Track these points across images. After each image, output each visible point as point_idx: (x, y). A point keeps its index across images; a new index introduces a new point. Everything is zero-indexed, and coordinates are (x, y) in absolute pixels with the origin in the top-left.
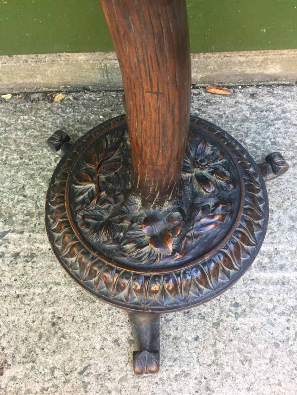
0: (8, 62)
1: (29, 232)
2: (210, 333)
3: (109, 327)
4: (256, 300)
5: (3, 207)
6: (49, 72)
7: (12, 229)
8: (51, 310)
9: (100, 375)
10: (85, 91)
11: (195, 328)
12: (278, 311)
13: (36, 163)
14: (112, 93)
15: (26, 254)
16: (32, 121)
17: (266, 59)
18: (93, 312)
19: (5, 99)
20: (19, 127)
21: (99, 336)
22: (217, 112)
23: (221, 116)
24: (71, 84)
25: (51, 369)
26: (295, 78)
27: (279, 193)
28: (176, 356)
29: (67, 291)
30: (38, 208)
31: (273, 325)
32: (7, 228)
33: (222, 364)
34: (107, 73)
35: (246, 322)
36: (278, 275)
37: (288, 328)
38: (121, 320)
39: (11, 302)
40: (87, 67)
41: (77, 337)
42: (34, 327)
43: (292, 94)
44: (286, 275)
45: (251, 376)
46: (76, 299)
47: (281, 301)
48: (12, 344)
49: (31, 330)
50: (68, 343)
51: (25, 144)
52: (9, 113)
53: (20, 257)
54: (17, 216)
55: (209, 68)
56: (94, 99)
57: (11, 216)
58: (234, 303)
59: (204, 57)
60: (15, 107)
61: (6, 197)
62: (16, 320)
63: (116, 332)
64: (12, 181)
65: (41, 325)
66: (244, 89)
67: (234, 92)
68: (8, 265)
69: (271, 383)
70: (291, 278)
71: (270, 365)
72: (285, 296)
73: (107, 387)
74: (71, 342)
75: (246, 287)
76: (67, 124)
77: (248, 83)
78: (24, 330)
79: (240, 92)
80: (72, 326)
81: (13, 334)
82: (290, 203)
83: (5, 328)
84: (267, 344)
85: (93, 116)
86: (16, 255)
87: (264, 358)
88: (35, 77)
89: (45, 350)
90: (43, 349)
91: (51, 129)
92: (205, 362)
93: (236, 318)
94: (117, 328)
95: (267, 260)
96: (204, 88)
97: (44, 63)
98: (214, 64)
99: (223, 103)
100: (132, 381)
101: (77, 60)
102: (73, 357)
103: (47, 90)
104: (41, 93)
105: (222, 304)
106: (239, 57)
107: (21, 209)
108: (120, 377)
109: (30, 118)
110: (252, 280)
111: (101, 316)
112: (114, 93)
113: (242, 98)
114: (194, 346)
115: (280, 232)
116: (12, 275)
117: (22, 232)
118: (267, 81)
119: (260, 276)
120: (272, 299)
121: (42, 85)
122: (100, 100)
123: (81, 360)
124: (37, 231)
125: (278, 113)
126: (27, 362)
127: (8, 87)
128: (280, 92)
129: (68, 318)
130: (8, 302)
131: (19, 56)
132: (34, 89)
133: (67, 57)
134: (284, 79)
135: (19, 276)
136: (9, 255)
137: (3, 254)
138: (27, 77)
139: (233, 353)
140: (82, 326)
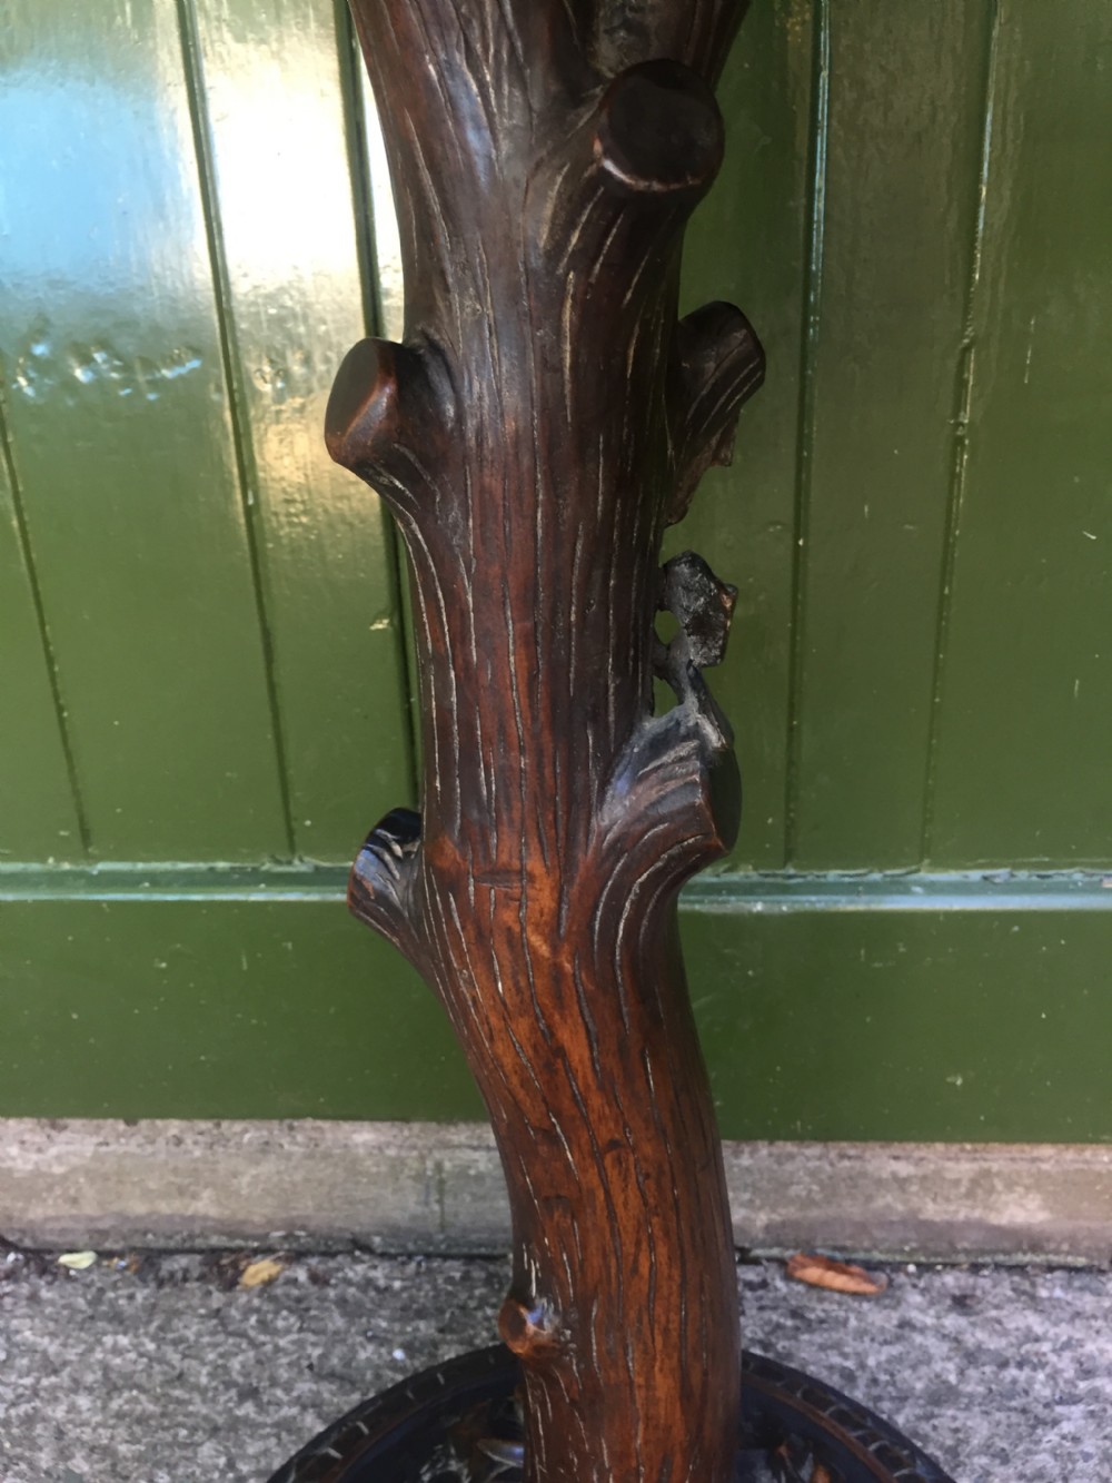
0: (118, 1141)
6: (245, 1180)
10: (357, 1253)
14: (449, 1264)
16: (141, 1355)
19: (67, 1269)
22: (836, 1360)
23: (849, 1377)
24: (312, 1225)
26: (1103, 1245)
34: (441, 1192)
40: (374, 1170)
43: (1106, 1302)
51: (92, 1449)
52: (69, 1322)
55: (794, 1190)
56: (382, 1283)
59: (770, 1155)
60: (95, 1302)
66: (927, 1276)
67: (891, 1283)
76: (266, 1374)
77: (937, 1254)
79: (915, 1286)
85: (371, 1348)
88: (195, 1196)
96: (782, 1263)
97: (233, 1151)
98: (807, 1179)
99: (853, 1322)
101: (346, 1146)
104: (200, 1252)
106: (892, 1162)
109: (136, 1347)
112: (456, 1264)
113: (923, 1311)
118: (1006, 1252)
121: (210, 1223)
122: (404, 1289)
125: (1066, 1375)
127: (92, 1226)
128: (1058, 1293)
131: (159, 1123)
132: (178, 1238)
133: (315, 1135)
134: (1065, 1247)
138: (165, 1195)
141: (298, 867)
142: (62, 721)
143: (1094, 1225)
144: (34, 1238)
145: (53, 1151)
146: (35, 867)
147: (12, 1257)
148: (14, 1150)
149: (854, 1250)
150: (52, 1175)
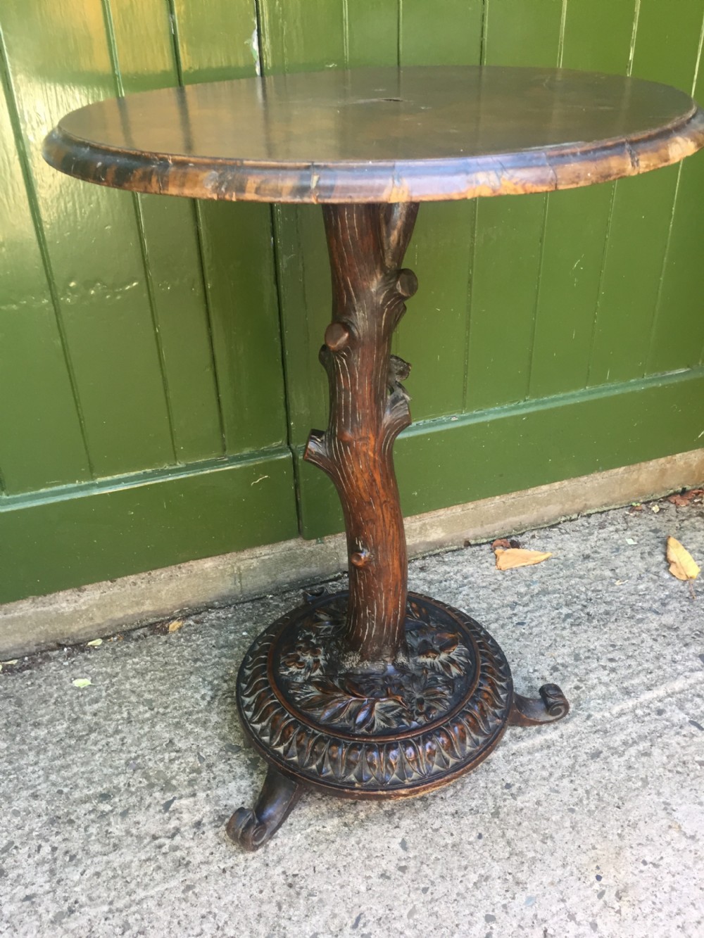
0: (109, 589)
1: (204, 791)
2: (493, 825)
3: (367, 862)
4: (528, 773)
5: (151, 774)
6: (163, 593)
7: (177, 795)
8: (279, 870)
9: (380, 919)
10: (210, 610)
11: (473, 826)
12: (556, 775)
13: (175, 708)
14: (245, 604)
15: (211, 819)
16: (146, 662)
17: (424, 524)
18: (337, 853)
19: (93, 646)
20: (131, 674)
21: (358, 877)
24: (191, 603)
26: (461, 540)
28: (464, 863)
29: (291, 841)
30: (204, 759)
31: (557, 792)
32: (169, 796)
33: (521, 852)
34: (240, 578)
35: (527, 799)
37: (575, 790)
39: (217, 881)
40: (214, 576)
41: (330, 888)
42: (266, 898)
43: (466, 557)
44: (548, 737)
45: (560, 851)
46: (308, 846)
47: (555, 765)
48: (243, 928)
49: (262, 902)
50: (321, 901)
51: (149, 691)
52: (108, 661)
53: (204, 825)
54: (178, 777)
56: (224, 617)
57: (167, 782)
58: (504, 785)
60: (114, 652)
61: (150, 760)
62: (235, 899)
63: (378, 865)
64: (151, 739)
65: (274, 892)
68: (193, 839)
69: (585, 850)
70: (554, 738)
71: (574, 833)
72: (557, 759)
73: (396, 928)
74: (324, 896)
75: (510, 764)
76: (199, 653)
78: (252, 906)
80: (317, 878)
81: (239, 915)
83: (222, 913)
84: (561, 813)
85: (233, 635)
86: (198, 824)
87: (564, 828)
88: (143, 604)
89: (293, 918)
90: (290, 919)
92: (501, 857)
93: (515, 799)
94: (377, 860)
97: (157, 582)
100: (424, 909)
101: (202, 569)
102: (336, 911)
103: (155, 620)
104: (146, 626)
105: (492, 790)
107: (180, 768)
108: (407, 911)
109: (142, 660)
110: (513, 754)
111: (350, 855)
112: (249, 603)
113: (411, 574)
114: (480, 844)
116: (204, 849)
117: (194, 795)
119: (520, 747)
120: (544, 766)
121: (149, 614)
122: (233, 616)
123: (348, 911)
124: (215, 786)
125: (460, 580)
127: (98, 628)
128: (451, 558)
129: (307, 872)
130: (213, 882)
131: (125, 578)
132: (136, 623)
133: (190, 568)
134: (450, 543)
135: (215, 847)
136: (187, 828)
137: (177, 831)
138: (131, 607)
139: (528, 835)
140: (330, 873)
141: (179, 465)
142: (81, 425)
143: (458, 534)
144: (73, 640)
145: (82, 600)
146: (70, 486)
147: (65, 649)
148: (64, 605)
150: (82, 610)
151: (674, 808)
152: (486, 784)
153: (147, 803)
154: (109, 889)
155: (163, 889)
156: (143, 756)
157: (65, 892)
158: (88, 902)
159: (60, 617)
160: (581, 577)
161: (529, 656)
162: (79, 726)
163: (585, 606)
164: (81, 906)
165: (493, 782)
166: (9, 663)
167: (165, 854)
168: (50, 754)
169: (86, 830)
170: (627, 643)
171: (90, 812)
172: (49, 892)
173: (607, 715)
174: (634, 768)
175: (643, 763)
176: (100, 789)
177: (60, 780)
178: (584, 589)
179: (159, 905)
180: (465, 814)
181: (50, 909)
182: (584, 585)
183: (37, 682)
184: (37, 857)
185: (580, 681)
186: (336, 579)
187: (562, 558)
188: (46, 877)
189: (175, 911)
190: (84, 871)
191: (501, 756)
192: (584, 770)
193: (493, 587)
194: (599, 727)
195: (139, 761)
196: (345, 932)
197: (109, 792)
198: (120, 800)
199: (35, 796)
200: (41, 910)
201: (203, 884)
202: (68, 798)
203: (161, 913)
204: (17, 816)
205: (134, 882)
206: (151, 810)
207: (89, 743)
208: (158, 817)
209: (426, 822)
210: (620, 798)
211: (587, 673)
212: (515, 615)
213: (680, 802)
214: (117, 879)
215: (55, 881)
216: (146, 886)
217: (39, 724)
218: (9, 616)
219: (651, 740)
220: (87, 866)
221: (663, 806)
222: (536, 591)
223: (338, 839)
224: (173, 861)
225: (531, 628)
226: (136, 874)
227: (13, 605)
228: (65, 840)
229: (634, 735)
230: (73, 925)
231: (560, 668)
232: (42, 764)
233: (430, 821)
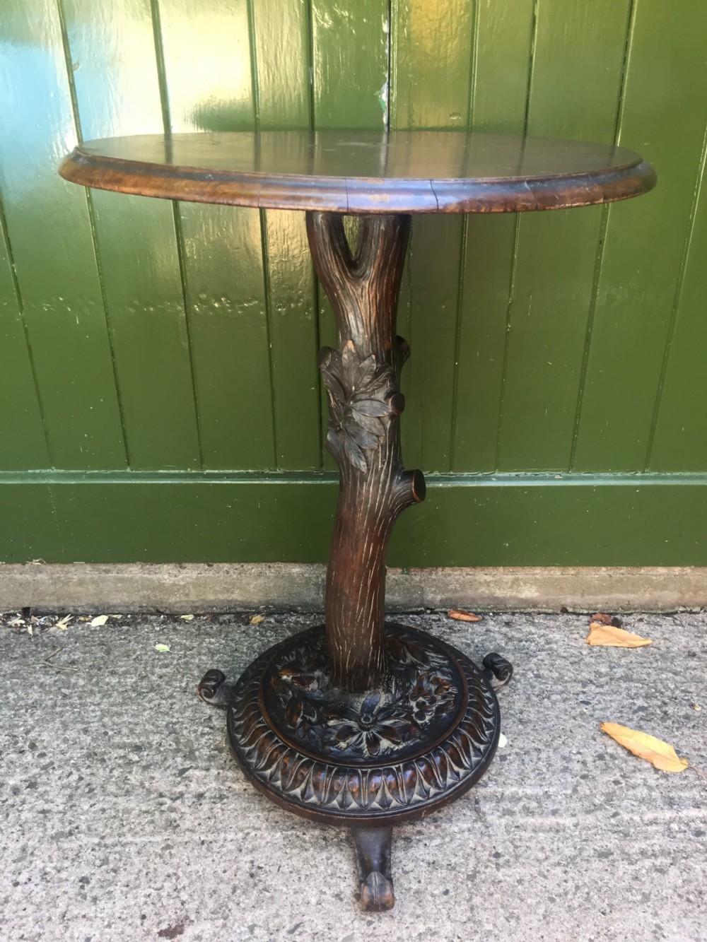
0: (205, 572)
1: (218, 769)
2: (464, 886)
3: (328, 879)
4: (523, 849)
5: (182, 740)
6: (252, 586)
7: (194, 765)
8: (249, 858)
9: (317, 934)
10: (292, 613)
11: (444, 881)
12: (551, 861)
15: (213, 795)
16: (220, 644)
17: (517, 579)
18: (306, 861)
19: (184, 620)
20: (204, 651)
21: (314, 889)
22: (464, 640)
23: (468, 645)
24: (276, 603)
25: (249, 927)
26: (557, 605)
27: (547, 731)
28: (419, 912)
29: (270, 837)
31: (545, 877)
32: (188, 764)
33: (480, 921)
34: (324, 590)
35: (510, 873)
36: (551, 821)
37: (566, 881)
38: (344, 871)
39: (193, 849)
40: (300, 582)
41: (285, 889)
42: (226, 879)
43: (558, 623)
44: (561, 821)
45: (520, 934)
46: (282, 846)
47: (556, 851)
48: (196, 897)
49: (222, 881)
50: (272, 898)
52: (191, 636)
53: (205, 798)
54: (202, 750)
55: (450, 587)
56: (302, 622)
57: (192, 752)
58: (494, 852)
59: (442, 573)
60: (199, 629)
61: (186, 728)
62: (201, 870)
63: (337, 885)
64: (195, 711)
65: (235, 875)
66: (496, 617)
67: (483, 619)
68: (190, 807)
71: (543, 922)
72: (561, 845)
74: (277, 895)
75: (509, 835)
77: (500, 609)
78: (212, 881)
79: (492, 619)
80: (278, 877)
81: (197, 885)
82: (561, 742)
83: (184, 878)
84: (539, 898)
86: (200, 796)
87: (535, 913)
88: (232, 593)
89: (241, 905)
90: (238, 904)
91: (246, 654)
92: (457, 919)
93: (498, 870)
94: (338, 880)
95: (534, 804)
97: (248, 575)
98: (455, 583)
99: (470, 630)
101: (289, 572)
102: (281, 913)
103: (242, 610)
104: (233, 613)
105: (479, 854)
106: (485, 575)
107: (206, 743)
108: (345, 935)
109: (218, 642)
110: (517, 827)
111: (317, 867)
113: (494, 626)
114: (443, 900)
115: (550, 773)
117: (208, 770)
118: (524, 608)
119: (527, 822)
120: (543, 848)
121: (237, 603)
123: (291, 916)
124: (227, 767)
125: (541, 644)
126: (216, 919)
127: (193, 605)
128: (541, 621)
129: (272, 869)
130: (190, 849)
131: (221, 565)
132: (224, 609)
133: (278, 569)
134: (545, 606)
135: (205, 819)
136: (190, 796)
137: (181, 795)
138: (222, 593)
139: (495, 908)
140: (291, 877)
141: (278, 471)
142: (197, 419)
143: (555, 597)
144: (170, 610)
145: (181, 576)
146: (182, 471)
147: (162, 616)
148: (166, 576)
149: (471, 608)
150: (180, 585)
151: (665, 934)
152: (476, 846)
153: (168, 764)
154: (106, 826)
155: (147, 841)
156: (182, 723)
157: (73, 817)
158: (86, 831)
159: (161, 587)
160: (676, 673)
161: (580, 737)
162: (144, 683)
163: (665, 704)
164: (79, 833)
165: (482, 846)
166: (115, 616)
167: (162, 811)
168: (112, 700)
169: (111, 772)
170: (695, 753)
171: (121, 757)
172: (60, 812)
173: (637, 818)
174: (640, 881)
175: (653, 879)
176: (137, 741)
177: (110, 724)
178: (672, 687)
179: (139, 853)
180: (442, 867)
181: (55, 826)
182: (675, 682)
183: (129, 638)
184: (65, 781)
185: (624, 776)
186: (418, 613)
187: (663, 649)
188: (64, 800)
189: (148, 863)
190: (94, 804)
191: (503, 825)
192: (585, 865)
193: (572, 659)
194: (622, 829)
195: (177, 726)
196: (280, 933)
197: (143, 745)
198: (148, 755)
199: (86, 731)
200: (49, 825)
201: (181, 848)
202: (109, 740)
203: (136, 860)
204: (65, 743)
205: (128, 827)
206: (168, 771)
207: (146, 699)
208: (171, 778)
209: (401, 862)
210: (611, 906)
211: (635, 771)
212: (584, 693)
213: (675, 930)
214: (116, 820)
215: (69, 804)
216: (136, 833)
217: (115, 673)
218: (120, 575)
219: (673, 858)
220: (98, 801)
221: (654, 928)
222: (618, 675)
223: (312, 849)
224: (167, 820)
225: (594, 710)
226: (133, 820)
227: (125, 566)
228: (92, 774)
229: (657, 848)
230: (65, 846)
231: (607, 758)
232: (102, 706)
233: (404, 862)
